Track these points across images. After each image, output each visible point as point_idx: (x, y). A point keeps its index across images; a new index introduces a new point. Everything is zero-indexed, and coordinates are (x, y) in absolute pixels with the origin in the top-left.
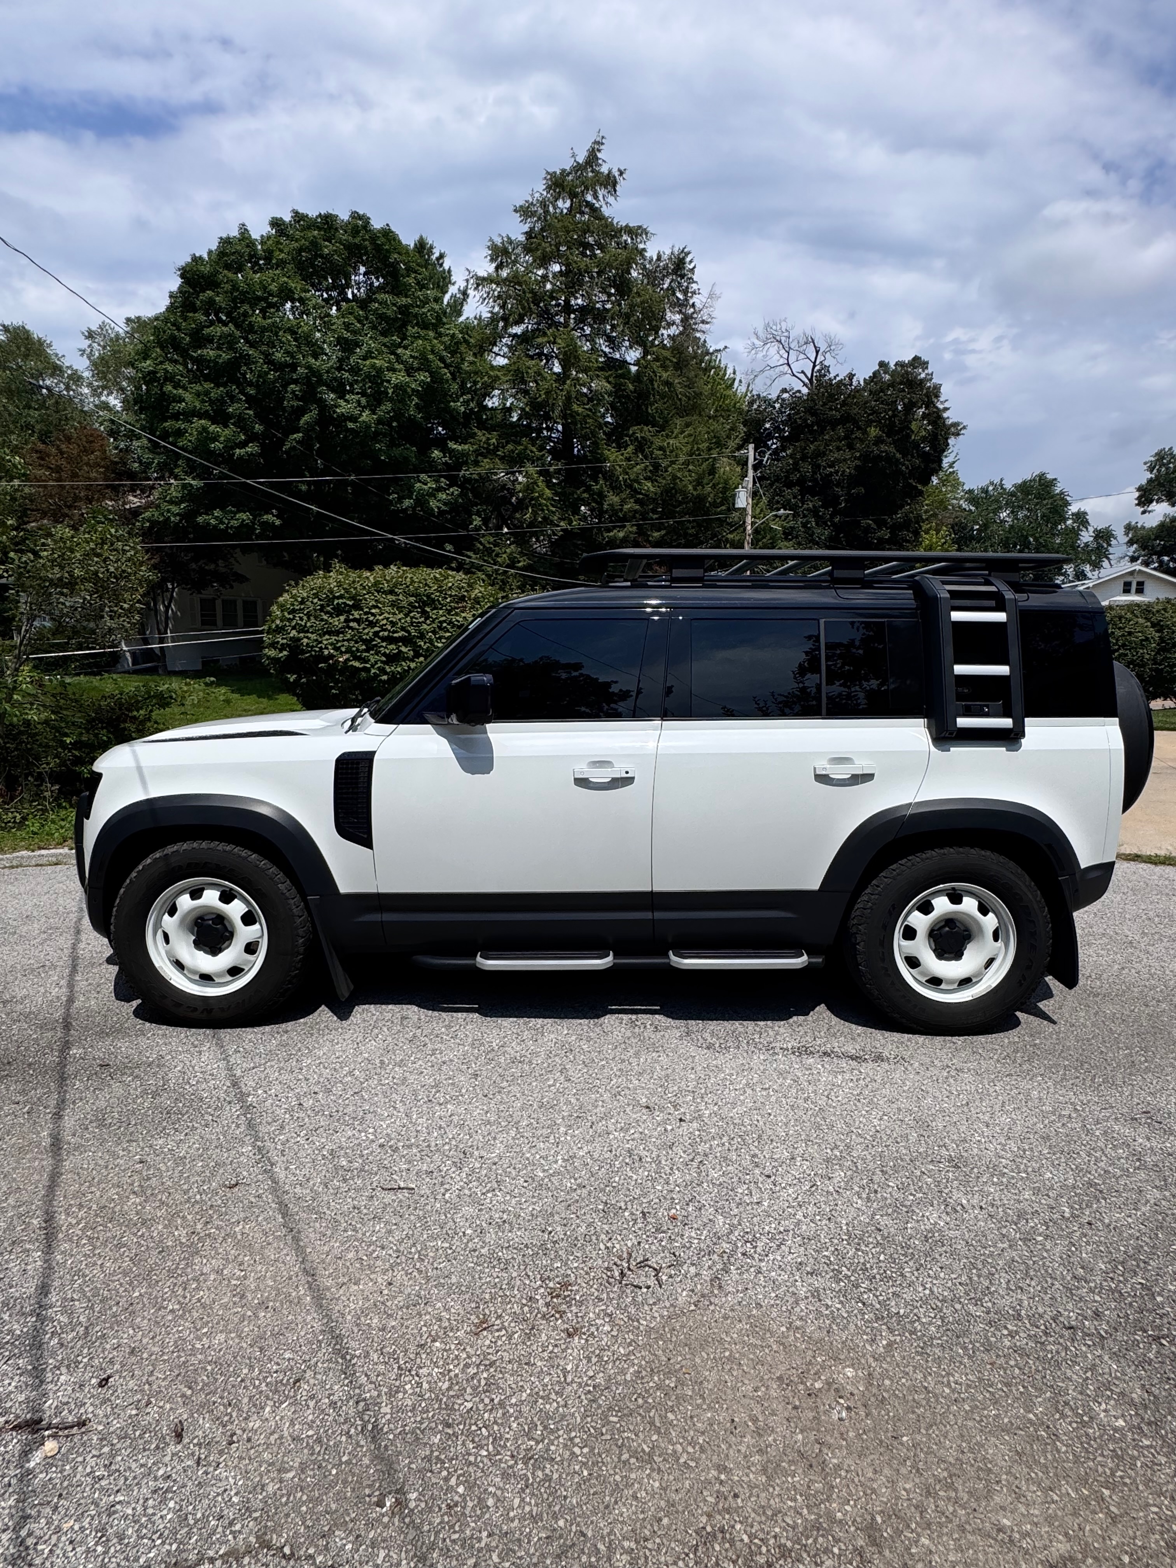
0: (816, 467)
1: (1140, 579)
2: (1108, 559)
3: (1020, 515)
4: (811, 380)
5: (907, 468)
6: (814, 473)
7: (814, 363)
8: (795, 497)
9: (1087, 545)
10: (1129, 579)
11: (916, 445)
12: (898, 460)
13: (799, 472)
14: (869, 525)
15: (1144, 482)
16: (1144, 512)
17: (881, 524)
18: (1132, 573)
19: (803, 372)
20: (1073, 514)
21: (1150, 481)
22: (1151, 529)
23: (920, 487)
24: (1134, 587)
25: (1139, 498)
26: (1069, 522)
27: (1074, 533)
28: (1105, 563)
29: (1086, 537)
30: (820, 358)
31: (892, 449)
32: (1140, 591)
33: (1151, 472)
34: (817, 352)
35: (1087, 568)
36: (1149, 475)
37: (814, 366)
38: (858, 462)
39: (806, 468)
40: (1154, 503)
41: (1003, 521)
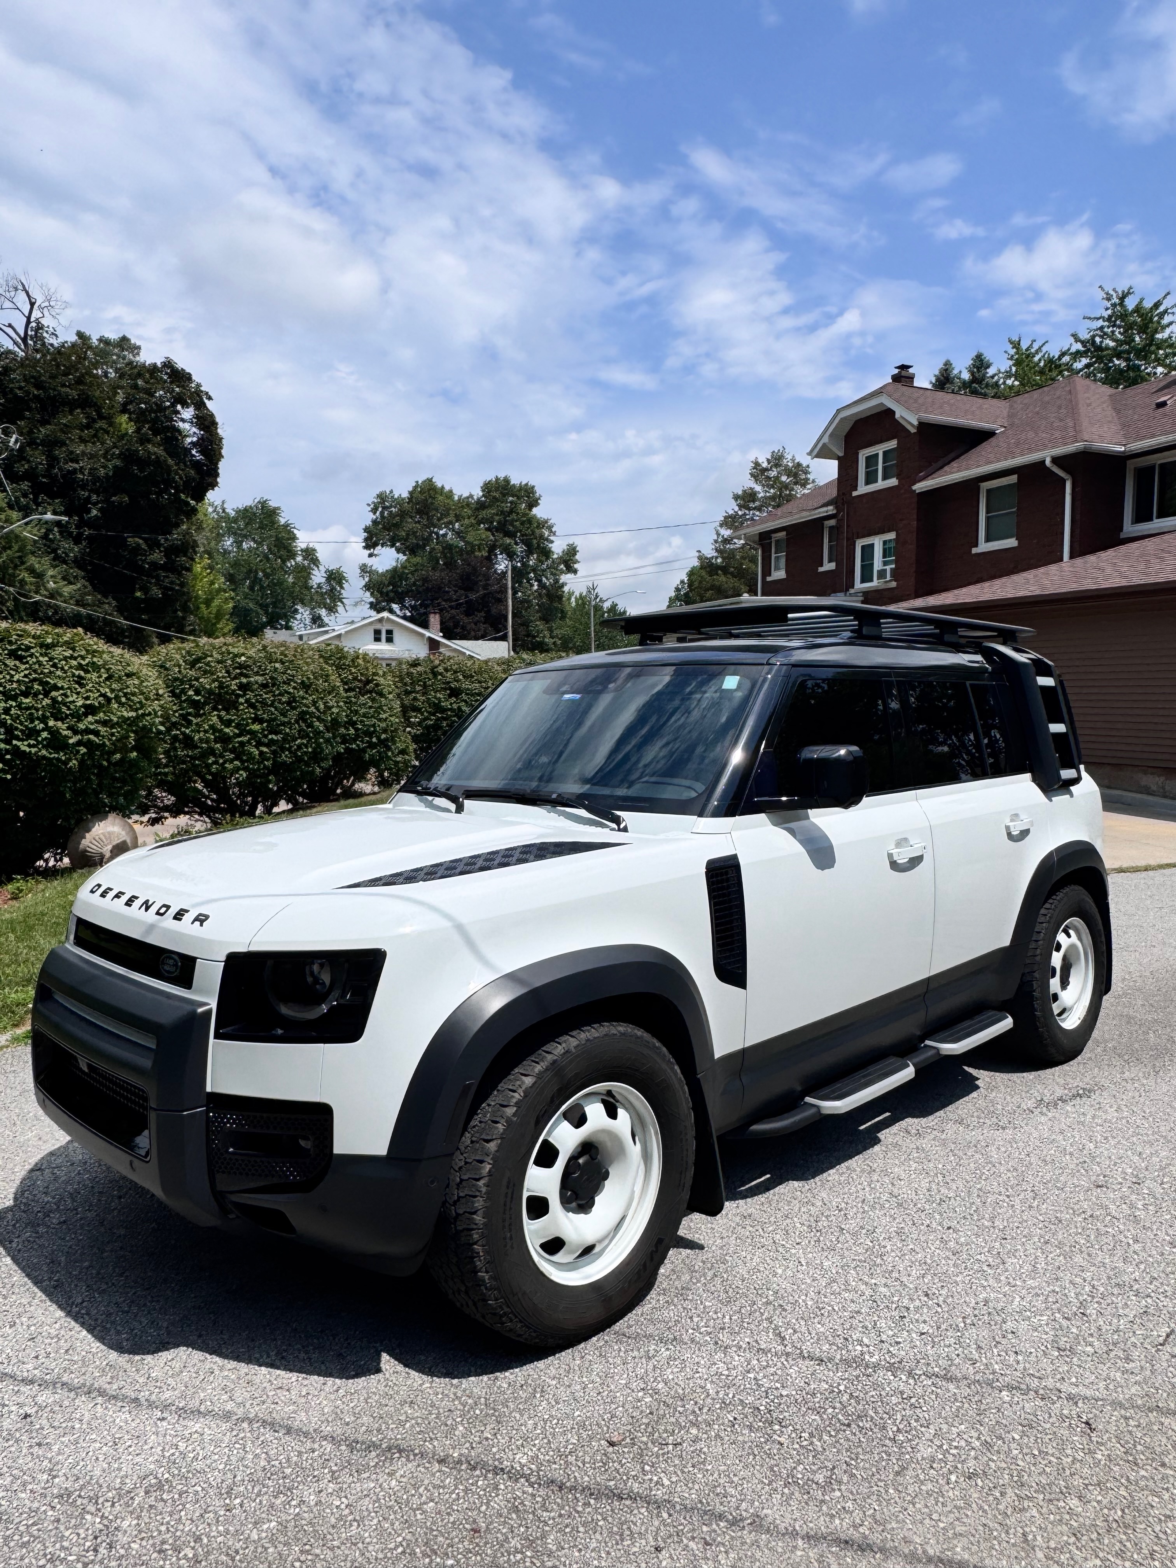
0: (53, 460)
1: (390, 628)
2: (342, 603)
3: (245, 546)
4: (24, 340)
5: (181, 478)
6: (51, 466)
7: (29, 318)
8: (25, 495)
9: (319, 586)
10: (378, 627)
11: (187, 451)
12: (169, 467)
13: (28, 462)
14: (139, 545)
15: (369, 523)
16: (370, 555)
17: (154, 545)
18: (381, 620)
19: (10, 326)
20: (302, 550)
21: (375, 522)
22: (383, 574)
23: (193, 502)
24: (384, 636)
25: (366, 540)
26: (299, 559)
27: (303, 573)
28: (340, 609)
29: (318, 577)
30: (36, 314)
31: (160, 451)
32: (390, 640)
33: (375, 513)
34: (32, 304)
35: (323, 612)
36: (372, 516)
37: (28, 322)
38: (118, 463)
39: (39, 459)
40: (379, 547)
41: (226, 552)
